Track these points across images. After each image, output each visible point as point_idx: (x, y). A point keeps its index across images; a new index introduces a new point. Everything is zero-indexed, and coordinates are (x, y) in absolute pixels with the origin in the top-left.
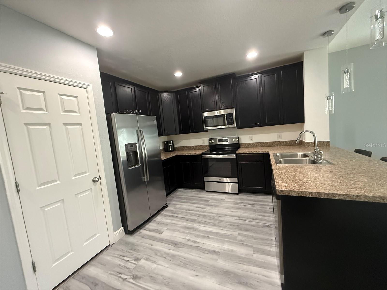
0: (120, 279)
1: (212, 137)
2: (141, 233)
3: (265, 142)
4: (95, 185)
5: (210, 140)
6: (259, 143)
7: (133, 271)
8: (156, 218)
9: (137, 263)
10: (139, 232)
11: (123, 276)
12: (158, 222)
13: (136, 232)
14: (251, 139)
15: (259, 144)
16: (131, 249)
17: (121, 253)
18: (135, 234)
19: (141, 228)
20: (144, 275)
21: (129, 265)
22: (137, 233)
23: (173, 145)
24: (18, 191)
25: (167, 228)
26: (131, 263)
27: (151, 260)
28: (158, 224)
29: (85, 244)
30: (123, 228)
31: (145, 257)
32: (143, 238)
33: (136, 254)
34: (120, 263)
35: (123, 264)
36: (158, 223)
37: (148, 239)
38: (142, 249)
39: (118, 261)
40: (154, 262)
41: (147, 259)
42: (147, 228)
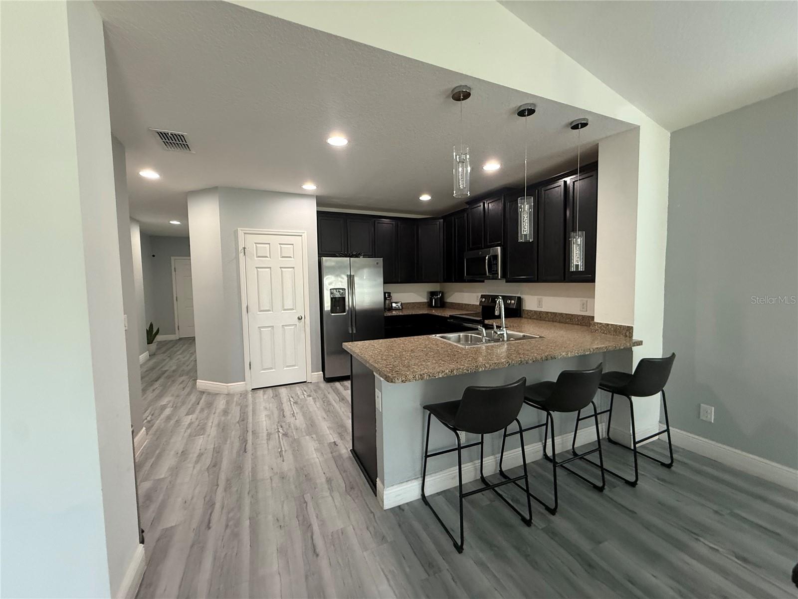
0: (288, 399)
1: (488, 292)
3: (559, 313)
4: (300, 323)
5: (482, 296)
6: (550, 312)
7: (299, 400)
9: (306, 397)
11: (291, 399)
14: (540, 303)
15: (549, 314)
16: (314, 390)
17: (306, 389)
18: (329, 383)
19: (339, 381)
20: (301, 404)
21: (301, 396)
22: (332, 384)
23: (442, 297)
24: (247, 312)
27: (315, 400)
29: (285, 369)
30: (322, 372)
31: (315, 397)
33: (312, 393)
34: (299, 393)
37: (332, 389)
38: (320, 393)
39: (299, 391)
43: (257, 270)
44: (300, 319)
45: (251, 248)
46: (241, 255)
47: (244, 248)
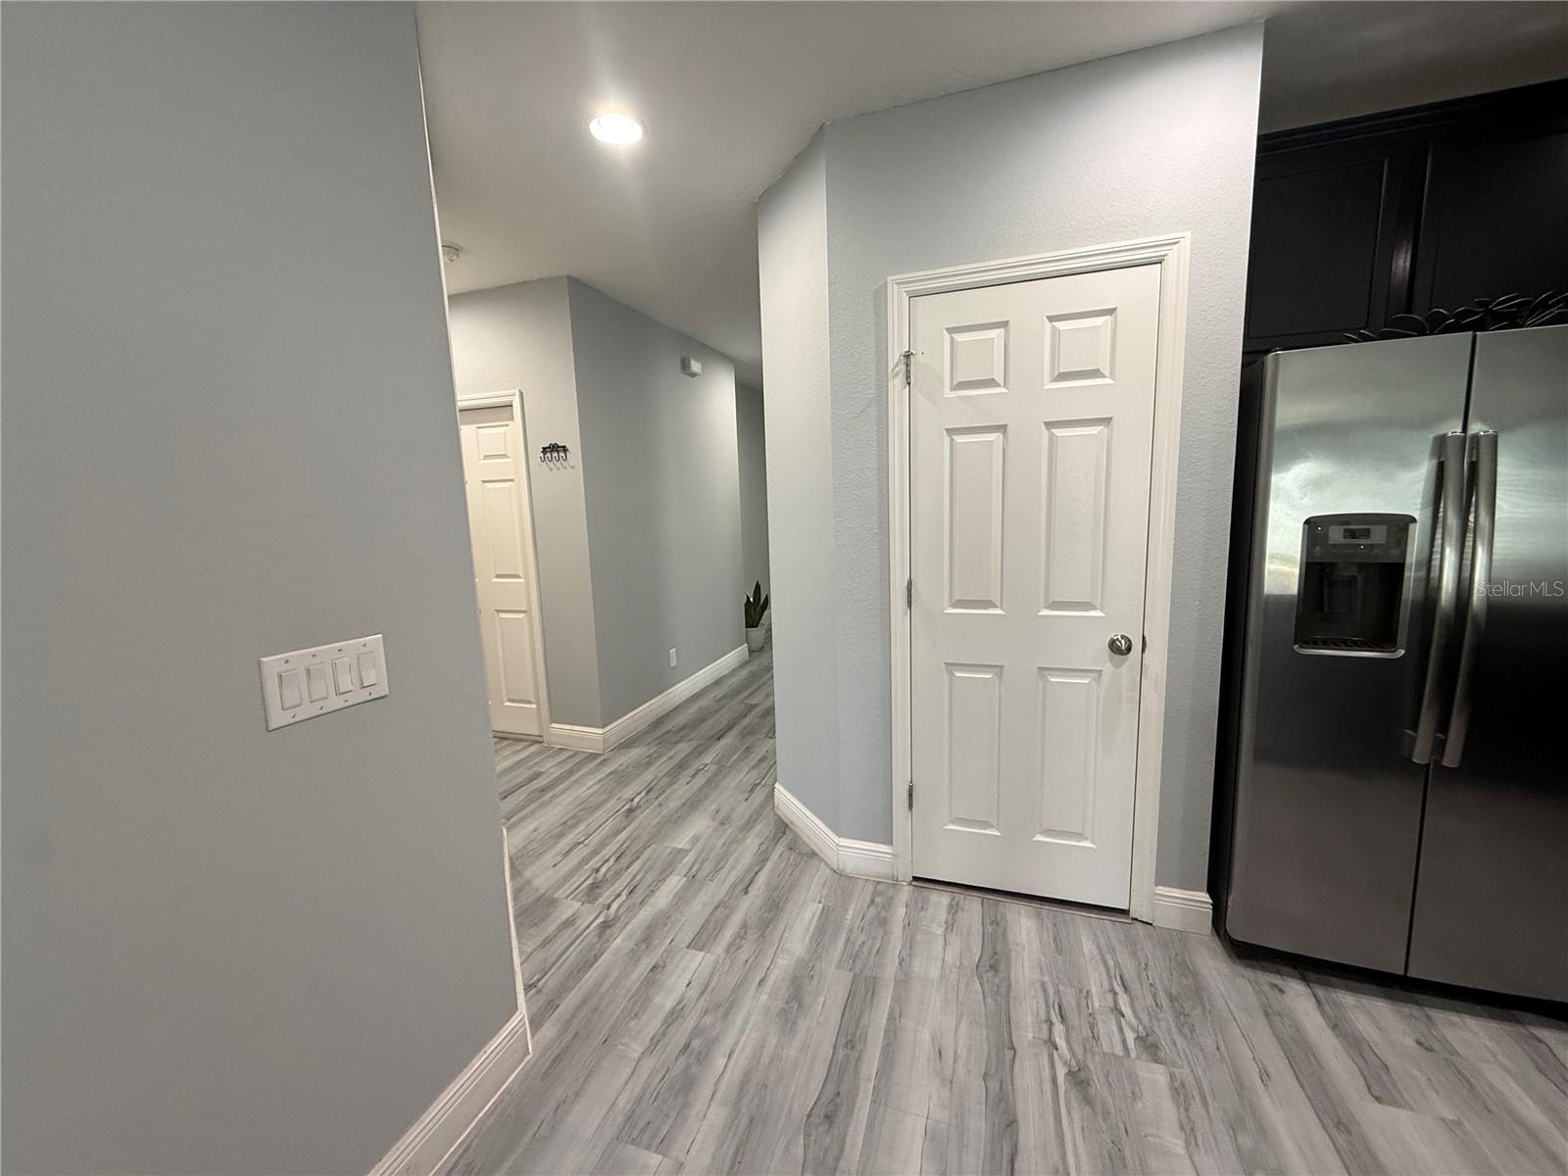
0: (1045, 1027)
2: (1282, 991)
4: (1117, 666)
7: (1097, 1057)
8: (1454, 1017)
9: (1133, 1054)
10: (1277, 980)
11: (1059, 1028)
12: (1443, 1041)
13: (1265, 969)
16: (1172, 999)
17: (1130, 972)
18: (1252, 967)
19: (1310, 975)
20: (1106, 1114)
21: (1107, 1027)
22: (1265, 979)
24: (910, 604)
25: (1459, 1123)
26: (1121, 1029)
27: (1187, 1110)
28: (1429, 1049)
29: (1040, 837)
30: (1211, 901)
31: (1183, 1073)
32: (1267, 1015)
33: (1165, 1029)
34: (1094, 990)
35: (1097, 1004)
36: (1436, 1046)
37: (1281, 1041)
38: (1209, 1042)
39: (1095, 981)
40: (1188, 1130)
41: (1178, 1091)
42: (1337, 1005)
43: (952, 440)
44: (1119, 649)
45: (934, 354)
46: (896, 383)
47: (908, 356)
